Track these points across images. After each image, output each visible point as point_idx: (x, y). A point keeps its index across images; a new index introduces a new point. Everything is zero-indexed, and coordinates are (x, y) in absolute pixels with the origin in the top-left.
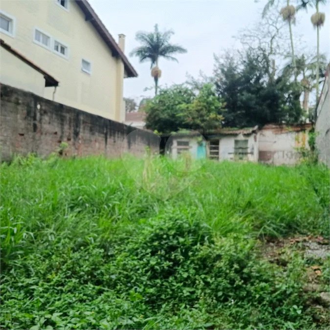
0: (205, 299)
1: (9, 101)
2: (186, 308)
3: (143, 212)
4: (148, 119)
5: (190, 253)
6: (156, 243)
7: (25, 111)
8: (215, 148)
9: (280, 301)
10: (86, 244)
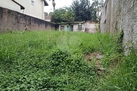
0: (68, 72)
1: (10, 14)
2: (63, 74)
3: (50, 47)
4: (51, 19)
5: (64, 59)
6: (54, 56)
7: (15, 17)
8: (72, 28)
9: (89, 70)
10: (34, 56)
